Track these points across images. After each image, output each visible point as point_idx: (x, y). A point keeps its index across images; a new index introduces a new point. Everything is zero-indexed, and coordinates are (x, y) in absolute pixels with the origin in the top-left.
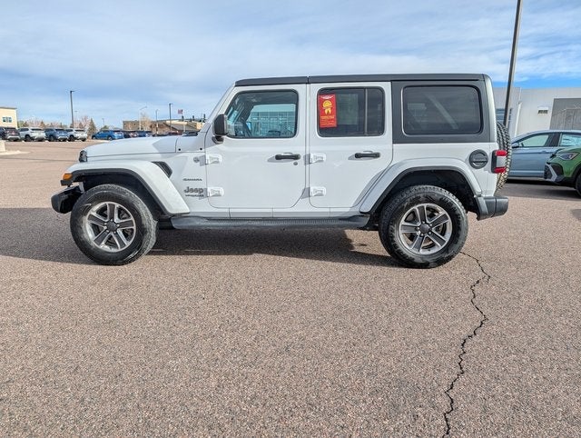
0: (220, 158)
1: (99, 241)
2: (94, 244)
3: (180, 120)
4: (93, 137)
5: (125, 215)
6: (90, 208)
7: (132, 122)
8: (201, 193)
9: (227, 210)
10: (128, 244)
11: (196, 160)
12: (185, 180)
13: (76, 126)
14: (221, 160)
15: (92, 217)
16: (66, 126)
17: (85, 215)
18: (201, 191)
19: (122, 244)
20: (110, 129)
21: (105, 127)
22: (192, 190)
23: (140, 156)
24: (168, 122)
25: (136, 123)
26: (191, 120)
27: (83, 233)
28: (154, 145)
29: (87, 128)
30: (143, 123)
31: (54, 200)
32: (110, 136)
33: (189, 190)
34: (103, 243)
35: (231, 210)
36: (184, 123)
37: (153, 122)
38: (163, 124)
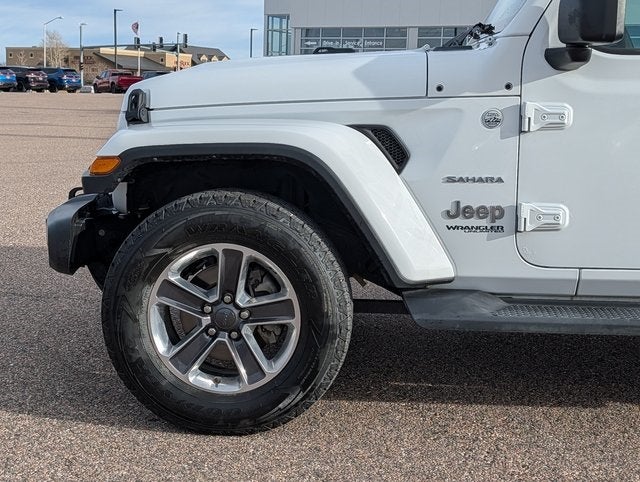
0: (569, 113)
1: (183, 360)
2: (170, 369)
3: (129, 47)
5: (266, 285)
6: (166, 260)
7: (27, 50)
8: (498, 220)
9: (573, 275)
10: (273, 369)
11: (491, 121)
12: (451, 180)
14: (569, 120)
15: (169, 288)
17: (151, 282)
18: (496, 213)
19: (255, 370)
22: (467, 212)
23: (316, 108)
24: (104, 51)
25: (35, 52)
26: (154, 48)
27: (140, 335)
28: (359, 74)
30: (51, 52)
31: (56, 234)
33: (461, 211)
34: (196, 367)
35: (587, 275)
36: (140, 53)
37: (72, 50)
38: (93, 56)
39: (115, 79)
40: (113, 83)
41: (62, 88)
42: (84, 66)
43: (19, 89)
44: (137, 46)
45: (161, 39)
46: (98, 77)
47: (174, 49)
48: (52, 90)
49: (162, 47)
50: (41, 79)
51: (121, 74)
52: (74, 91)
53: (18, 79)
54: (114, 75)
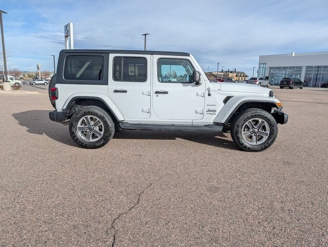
44: (222, 71)
47: (232, 72)
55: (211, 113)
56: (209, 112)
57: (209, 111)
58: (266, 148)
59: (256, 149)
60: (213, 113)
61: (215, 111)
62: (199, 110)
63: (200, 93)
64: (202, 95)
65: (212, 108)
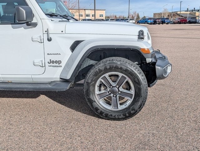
3: (186, 11)
4: (138, 22)
7: (158, 14)
13: (131, 17)
16: (126, 18)
20: (147, 18)
21: (144, 17)
24: (179, 12)
25: (160, 14)
26: (192, 11)
29: (135, 18)
30: (164, 14)
32: (146, 22)
36: (188, 13)
37: (170, 13)
38: (175, 14)
39: (179, 20)
40: (179, 21)
41: (165, 23)
42: (173, 17)
43: (154, 24)
45: (194, 8)
46: (175, 20)
47: (198, 11)
48: (162, 24)
49: (194, 10)
50: (160, 21)
51: (181, 19)
52: (168, 24)
53: (154, 21)
54: (179, 19)
55: (55, 64)
56: (51, 64)
57: (51, 62)
58: (131, 115)
59: (117, 117)
60: (57, 65)
61: (59, 62)
62: (38, 61)
63: (36, 37)
64: (39, 41)
65: (54, 58)
